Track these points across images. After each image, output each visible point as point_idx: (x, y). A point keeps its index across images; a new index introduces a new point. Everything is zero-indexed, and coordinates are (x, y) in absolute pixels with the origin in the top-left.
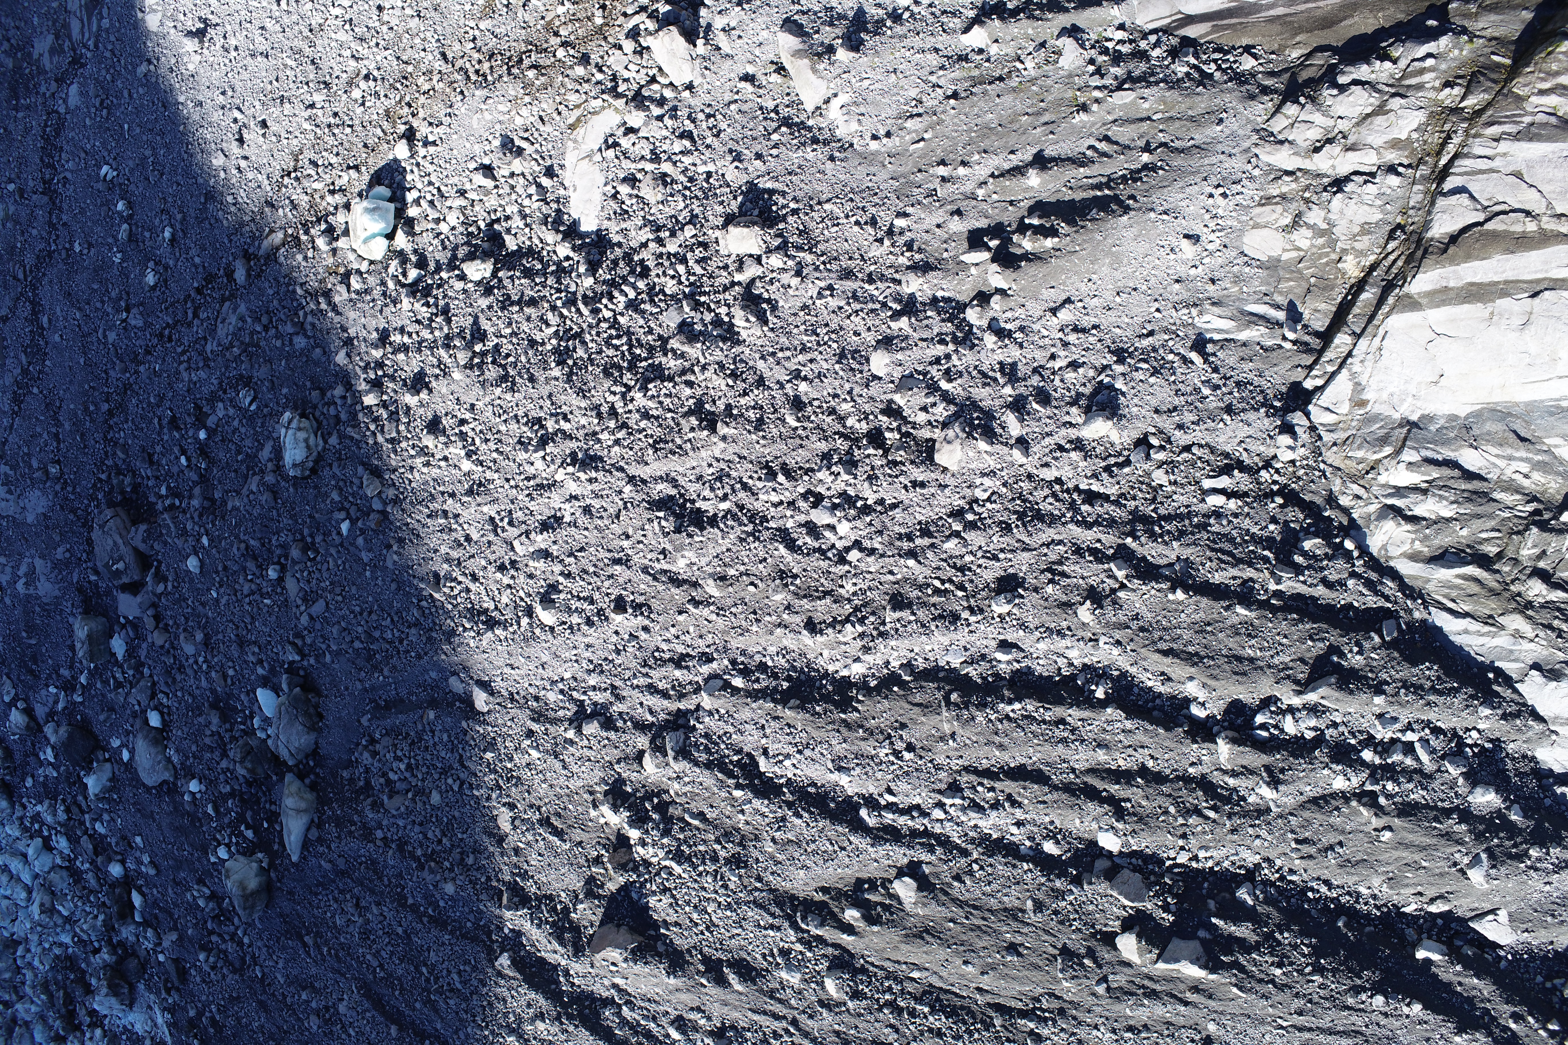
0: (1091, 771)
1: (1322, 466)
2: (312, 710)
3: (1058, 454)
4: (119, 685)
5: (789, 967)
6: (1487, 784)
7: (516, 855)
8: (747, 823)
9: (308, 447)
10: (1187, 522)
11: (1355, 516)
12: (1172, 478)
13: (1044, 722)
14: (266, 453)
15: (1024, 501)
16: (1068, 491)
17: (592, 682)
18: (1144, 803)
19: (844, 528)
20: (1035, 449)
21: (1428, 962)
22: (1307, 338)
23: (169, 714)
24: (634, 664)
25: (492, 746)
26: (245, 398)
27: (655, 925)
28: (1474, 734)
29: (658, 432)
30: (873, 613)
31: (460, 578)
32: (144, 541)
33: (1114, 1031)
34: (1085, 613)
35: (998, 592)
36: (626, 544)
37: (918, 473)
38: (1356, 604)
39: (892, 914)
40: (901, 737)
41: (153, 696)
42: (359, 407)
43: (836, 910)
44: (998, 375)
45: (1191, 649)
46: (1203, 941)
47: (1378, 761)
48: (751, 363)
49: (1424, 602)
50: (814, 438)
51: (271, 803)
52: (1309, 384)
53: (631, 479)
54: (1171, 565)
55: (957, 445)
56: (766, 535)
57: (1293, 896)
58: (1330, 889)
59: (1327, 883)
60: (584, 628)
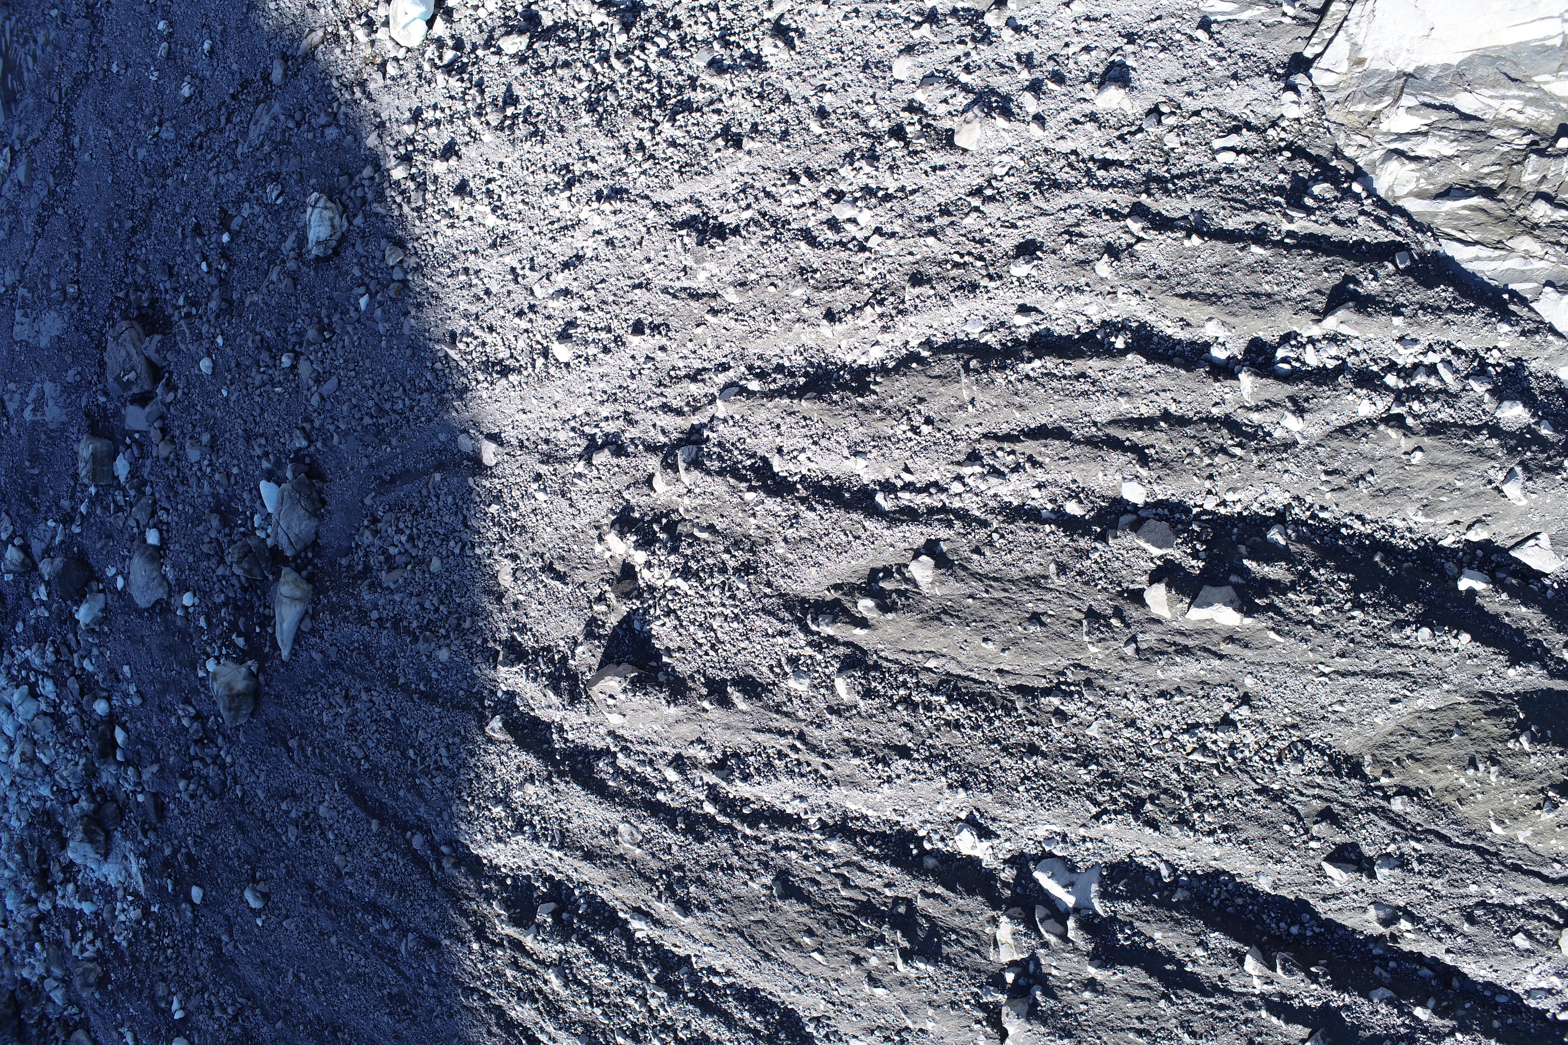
0: (1113, 422)
1: (1326, 124)
2: (315, 495)
3: (1073, 127)
4: (119, 508)
5: (797, 674)
6: (1513, 399)
7: (516, 608)
8: (759, 528)
9: (333, 226)
10: (1199, 178)
11: (1361, 164)
12: (1183, 139)
13: (1065, 377)
14: (289, 243)
15: (1042, 173)
16: (1083, 161)
17: (605, 414)
18: (1168, 447)
19: (865, 218)
20: (1051, 123)
21: (1472, 592)
22: (1305, 15)
23: (168, 531)
24: (649, 386)
25: (498, 498)
26: (272, 192)
27: (657, 655)
28: (1495, 352)
29: (684, 158)
30: (893, 294)
31: (478, 333)
32: (157, 351)
33: (1145, 698)
34: (1103, 268)
35: (1016, 257)
36: (647, 267)
37: (938, 158)
38: (1368, 239)
39: (907, 598)
40: (919, 412)
41: (153, 513)
42: (386, 185)
43: (849, 605)
44: (1015, 64)
45: (1208, 290)
46: (1236, 586)
47: (1402, 385)
48: (778, 85)
49: (1434, 235)
50: (836, 141)
51: (266, 607)
52: (1309, 53)
53: (656, 206)
54: (1185, 218)
55: (976, 124)
56: (787, 235)
57: (1326, 534)
58: (1363, 524)
59: (1360, 517)
60: (601, 356)
